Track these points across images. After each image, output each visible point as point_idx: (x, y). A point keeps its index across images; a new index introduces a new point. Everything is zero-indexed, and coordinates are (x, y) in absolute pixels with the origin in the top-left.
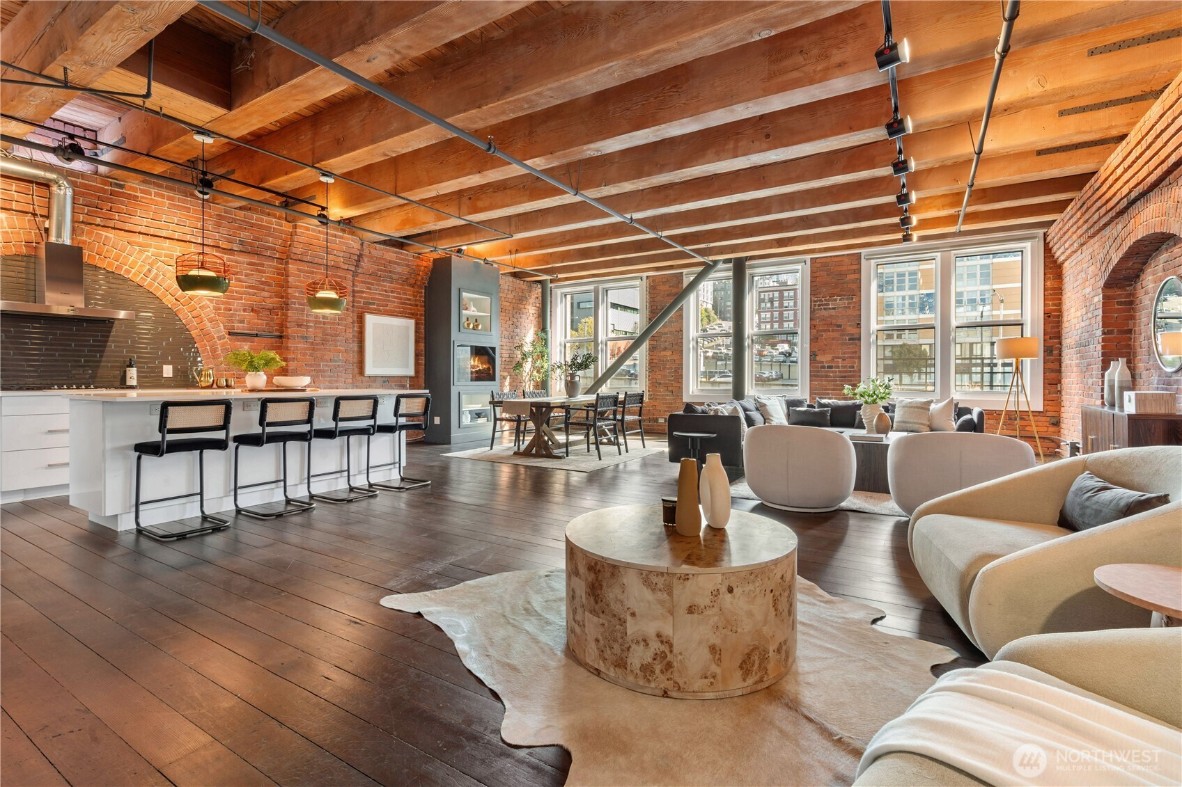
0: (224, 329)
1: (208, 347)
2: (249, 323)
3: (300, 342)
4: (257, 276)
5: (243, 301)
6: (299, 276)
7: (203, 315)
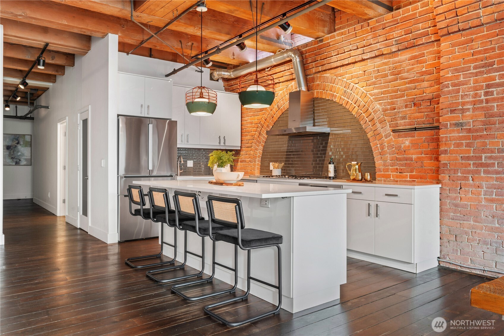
0: (390, 127)
1: (379, 146)
2: (410, 118)
3: (453, 131)
4: (418, 68)
5: (405, 98)
6: (453, 52)
7: (375, 118)
